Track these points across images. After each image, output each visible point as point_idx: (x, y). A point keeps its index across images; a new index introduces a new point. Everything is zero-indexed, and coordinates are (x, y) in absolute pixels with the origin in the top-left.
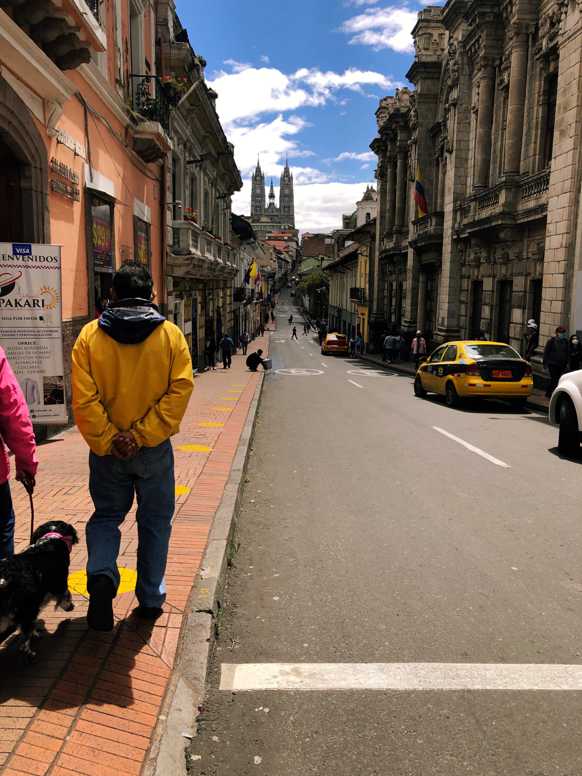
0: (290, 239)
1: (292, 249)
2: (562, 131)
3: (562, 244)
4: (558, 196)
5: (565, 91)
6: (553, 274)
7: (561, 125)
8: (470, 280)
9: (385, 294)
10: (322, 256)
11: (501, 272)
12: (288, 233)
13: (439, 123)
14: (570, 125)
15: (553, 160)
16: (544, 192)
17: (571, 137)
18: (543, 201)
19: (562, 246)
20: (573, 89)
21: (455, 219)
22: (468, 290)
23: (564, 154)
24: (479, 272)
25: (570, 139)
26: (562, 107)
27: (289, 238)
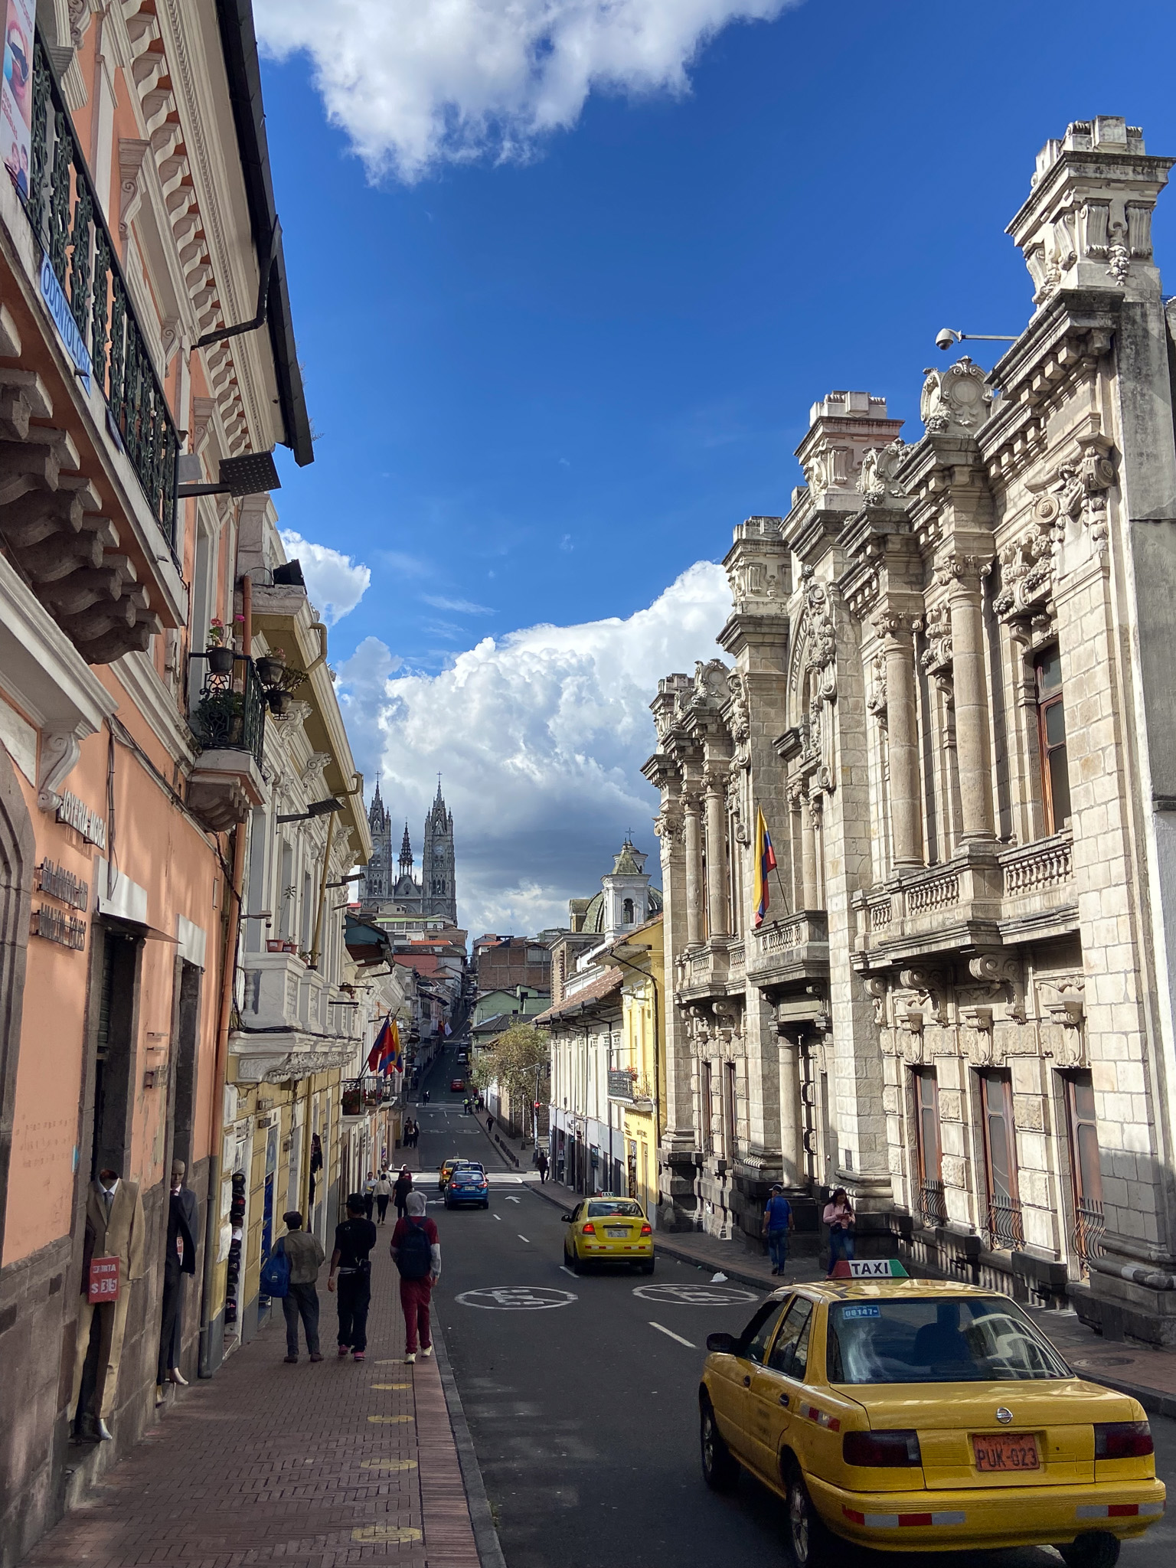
0: (448, 952)
1: (453, 974)
2: (1087, 761)
3: (1126, 993)
4: (1100, 891)
5: (1080, 686)
6: (1115, 1061)
7: (1081, 748)
8: (903, 1062)
9: (694, 1086)
10: (525, 990)
11: (977, 1049)
12: (444, 938)
13: (795, 732)
14: (1103, 749)
15: (1075, 817)
16: (1062, 879)
17: (1110, 774)
18: (1062, 898)
19: (1127, 999)
20: (1097, 680)
21: (853, 928)
22: (900, 1087)
23: (1099, 805)
24: (922, 1045)
25: (1108, 777)
26: (1078, 714)
27: (446, 948)
